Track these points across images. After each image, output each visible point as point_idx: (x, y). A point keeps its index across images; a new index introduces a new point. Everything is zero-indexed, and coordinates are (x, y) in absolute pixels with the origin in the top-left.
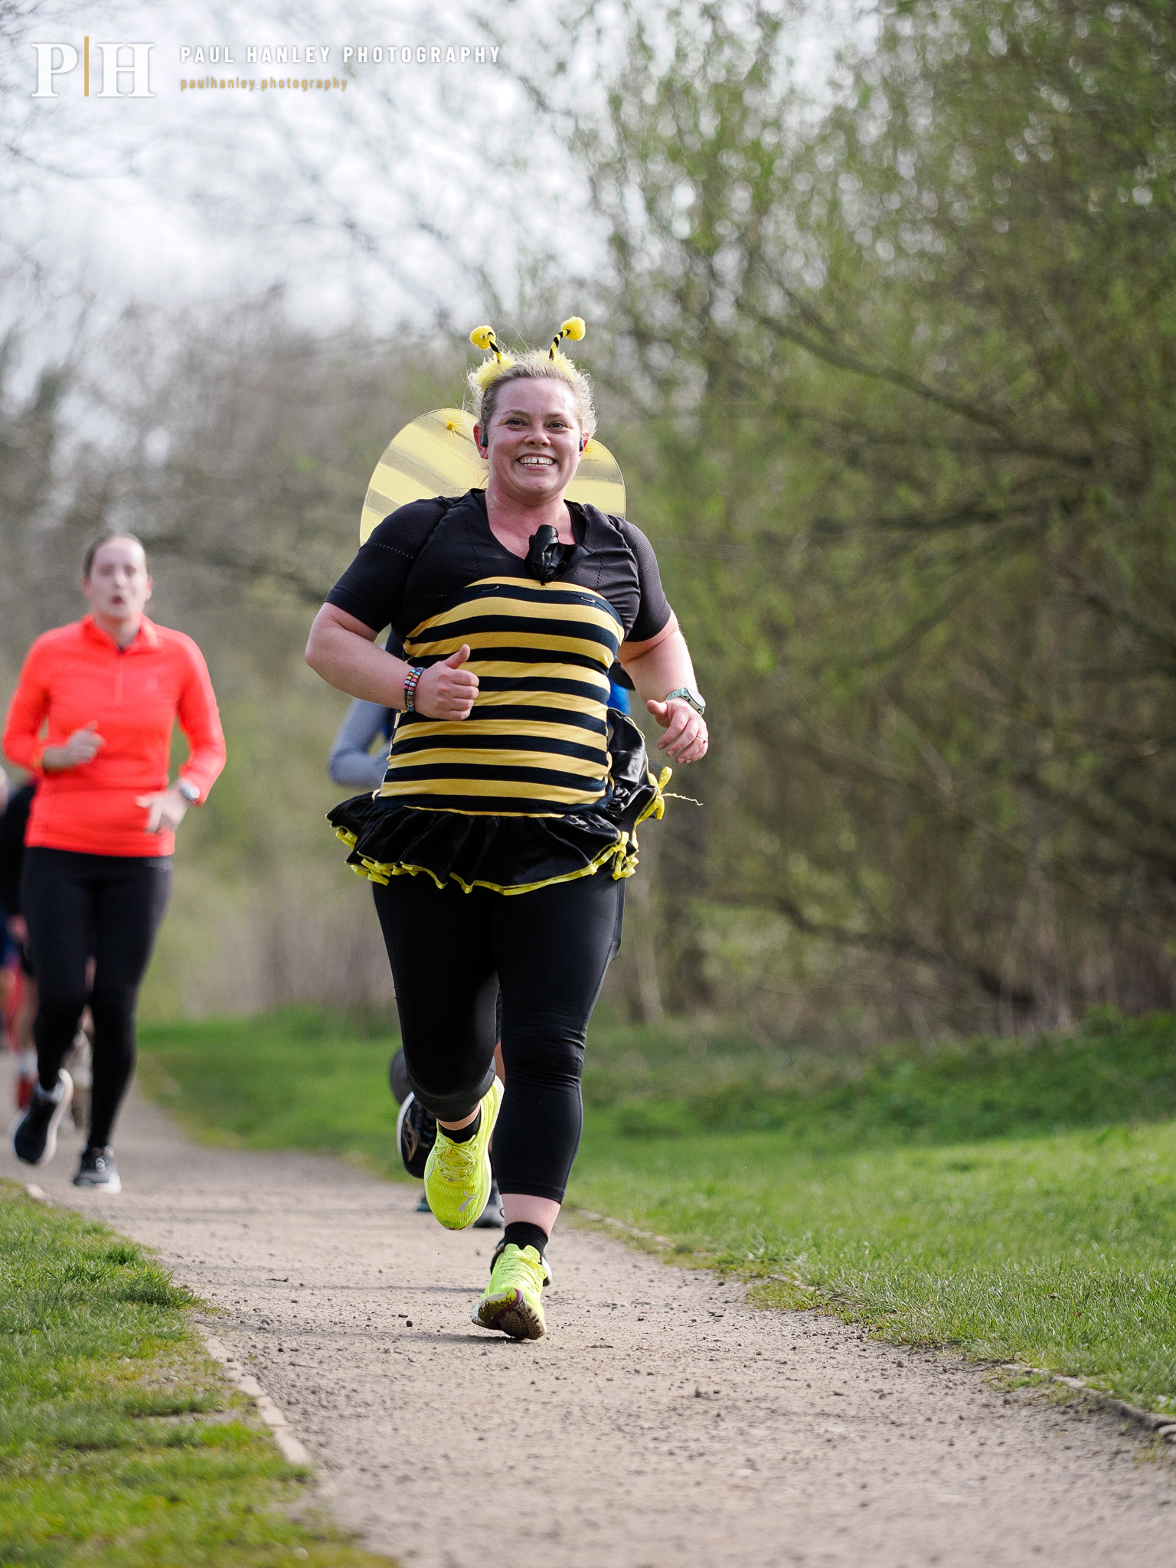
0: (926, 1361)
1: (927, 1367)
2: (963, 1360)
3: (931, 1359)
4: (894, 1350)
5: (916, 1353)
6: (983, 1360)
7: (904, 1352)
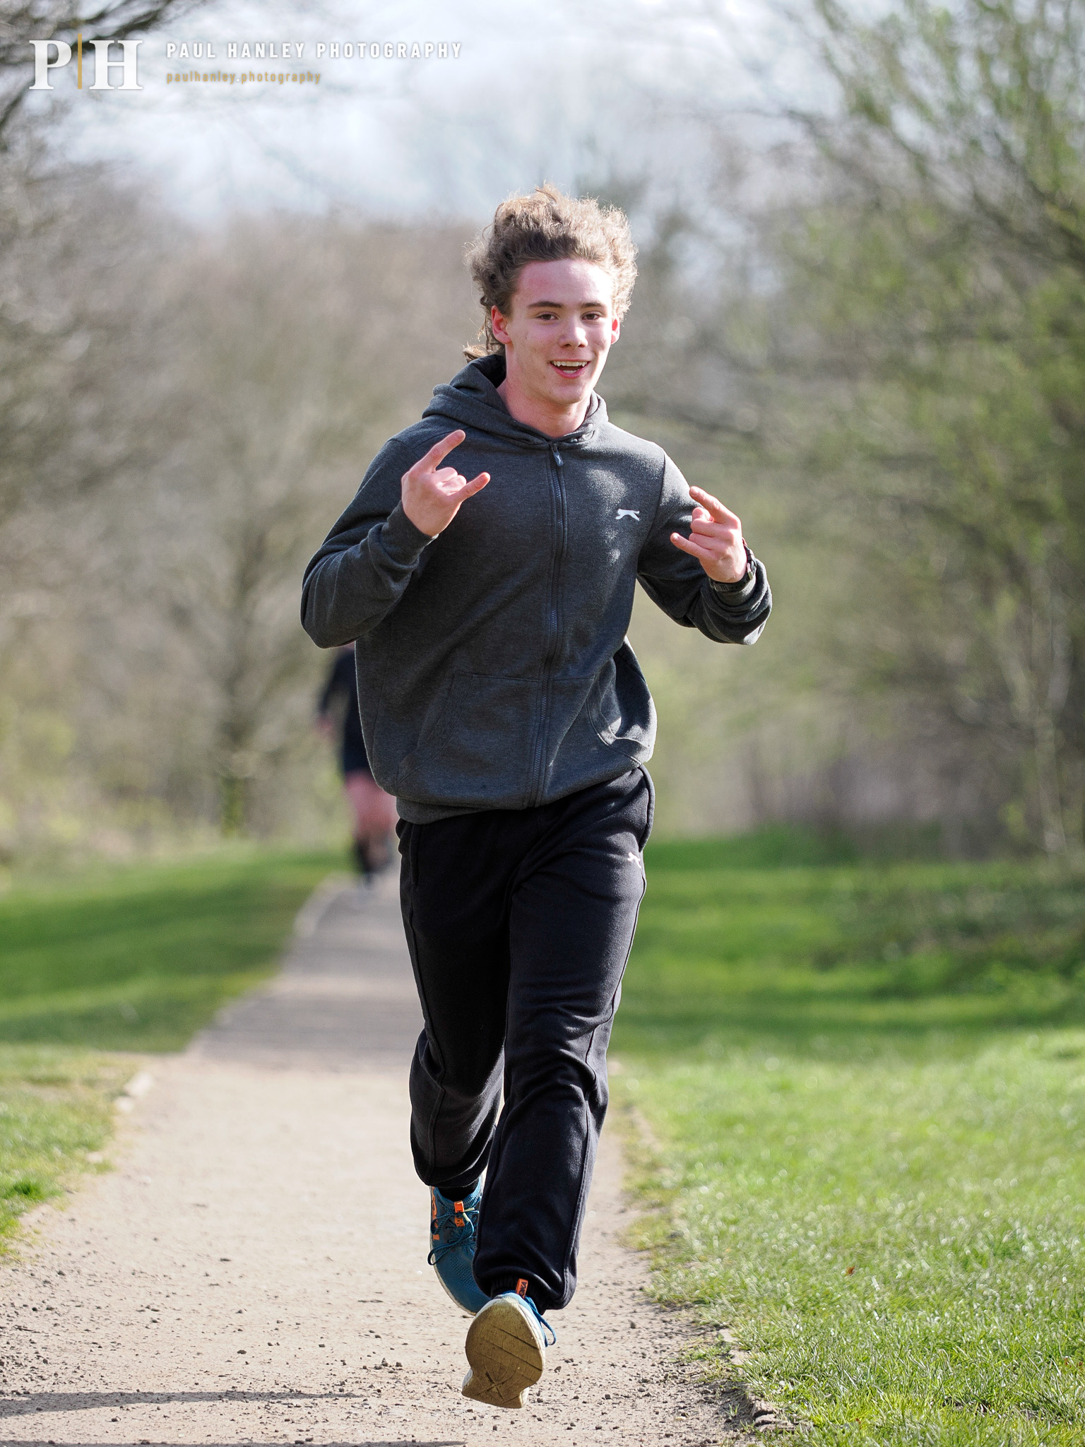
0: (664, 1322)
1: (658, 1329)
2: (693, 1322)
3: (668, 1319)
4: (649, 1307)
5: (663, 1312)
6: (708, 1323)
7: (651, 1311)
